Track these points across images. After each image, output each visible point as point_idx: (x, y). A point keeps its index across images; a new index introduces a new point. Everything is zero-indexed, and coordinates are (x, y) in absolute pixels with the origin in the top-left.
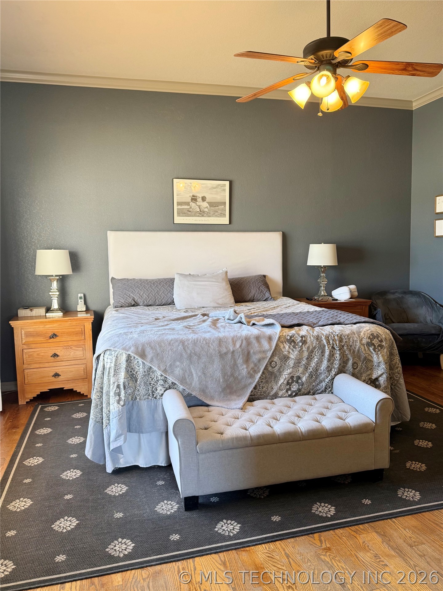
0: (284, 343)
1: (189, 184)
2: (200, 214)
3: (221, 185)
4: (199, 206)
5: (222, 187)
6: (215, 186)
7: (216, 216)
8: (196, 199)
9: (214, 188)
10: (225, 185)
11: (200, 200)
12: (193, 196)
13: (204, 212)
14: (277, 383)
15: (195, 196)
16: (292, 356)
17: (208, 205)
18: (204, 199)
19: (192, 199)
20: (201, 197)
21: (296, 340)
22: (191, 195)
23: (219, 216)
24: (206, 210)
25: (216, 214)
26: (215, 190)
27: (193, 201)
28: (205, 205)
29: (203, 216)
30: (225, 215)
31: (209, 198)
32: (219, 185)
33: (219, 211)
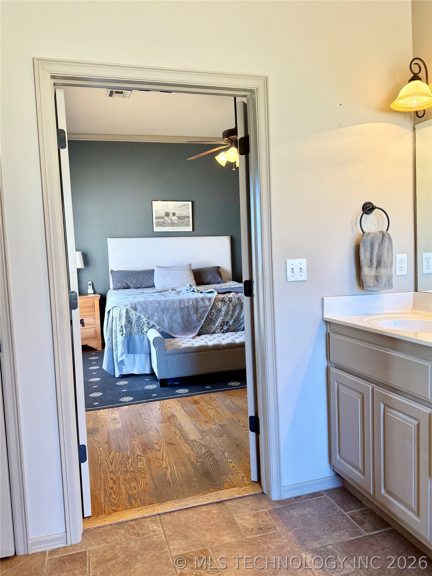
0: (218, 302)
1: (164, 205)
2: (171, 224)
3: (186, 205)
4: (171, 220)
5: (186, 206)
6: (181, 205)
7: (183, 226)
8: (169, 215)
9: (181, 207)
10: (188, 205)
11: (171, 215)
12: (166, 212)
13: (174, 223)
14: (214, 325)
15: (168, 213)
16: (223, 309)
17: (177, 219)
18: (174, 214)
19: (166, 215)
20: (172, 213)
21: (226, 300)
22: (165, 212)
23: (185, 226)
24: (176, 222)
25: (183, 224)
26: (182, 208)
27: (166, 216)
28: (175, 218)
29: (174, 226)
30: (189, 225)
31: (178, 213)
32: (184, 205)
33: (185, 223)
